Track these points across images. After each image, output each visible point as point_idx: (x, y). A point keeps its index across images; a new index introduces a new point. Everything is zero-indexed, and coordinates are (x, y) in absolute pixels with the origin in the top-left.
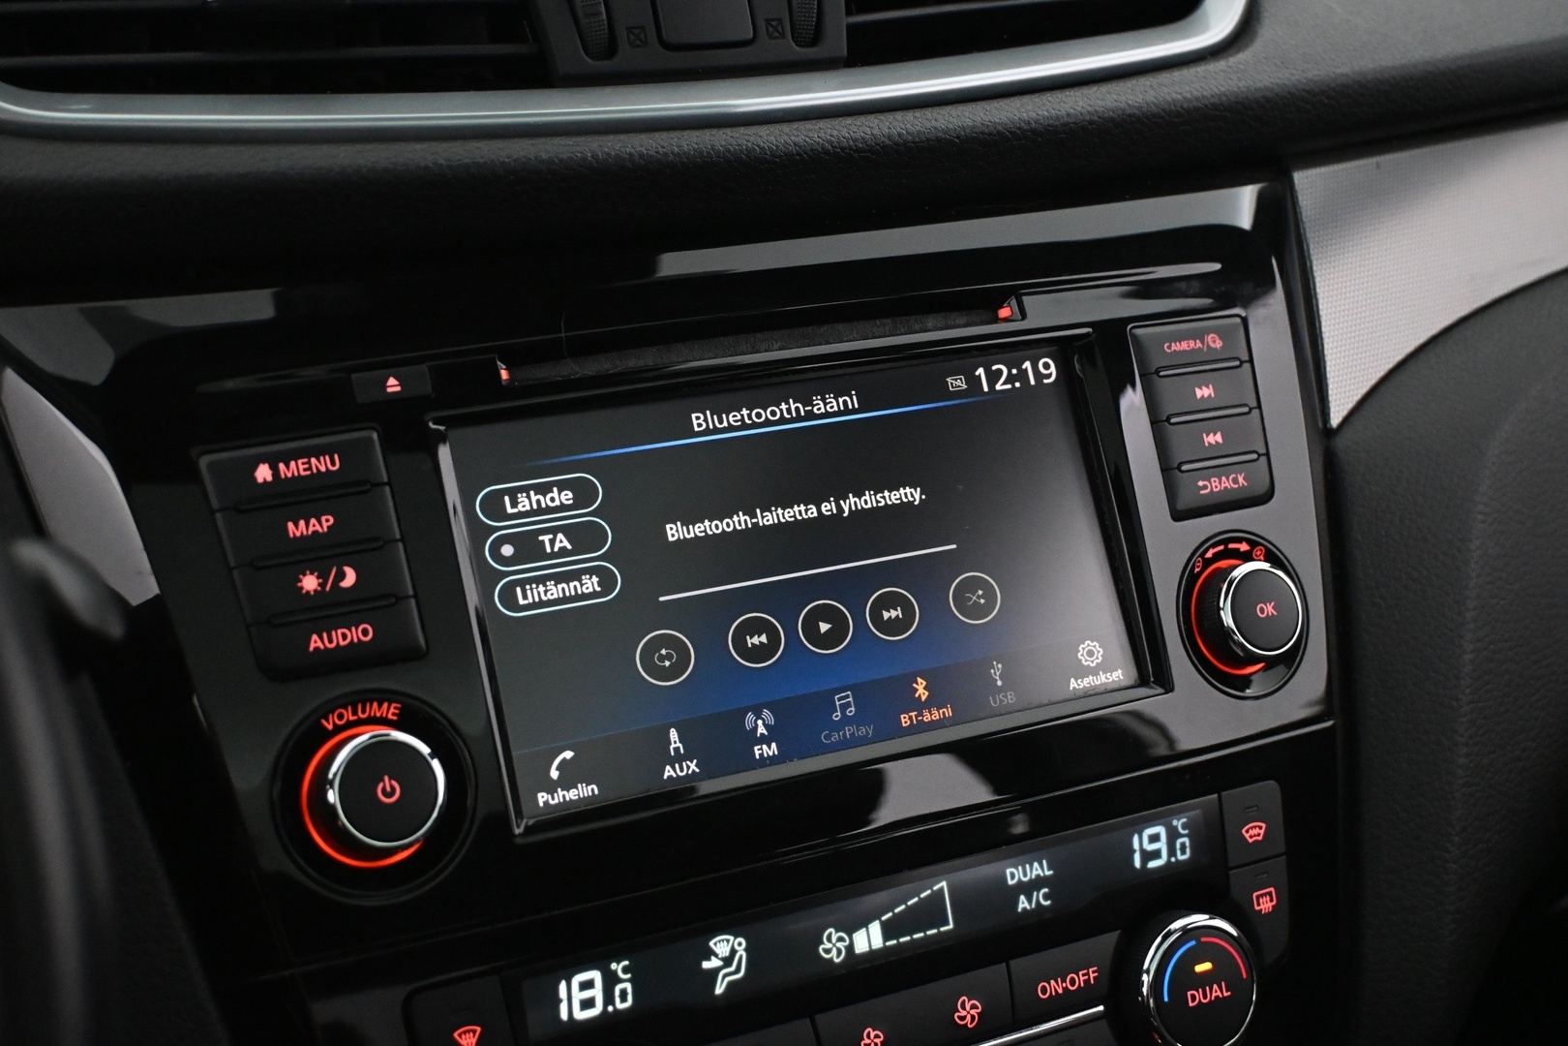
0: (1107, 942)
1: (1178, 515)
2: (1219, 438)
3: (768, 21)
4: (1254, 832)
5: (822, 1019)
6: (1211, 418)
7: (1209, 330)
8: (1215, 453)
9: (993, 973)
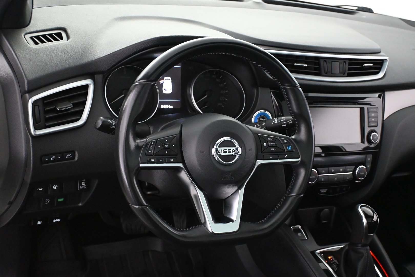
0: (354, 167)
1: (369, 127)
4: (369, 159)
5: (329, 168)
6: (373, 117)
7: (375, 109)
8: (373, 121)
9: (344, 167)
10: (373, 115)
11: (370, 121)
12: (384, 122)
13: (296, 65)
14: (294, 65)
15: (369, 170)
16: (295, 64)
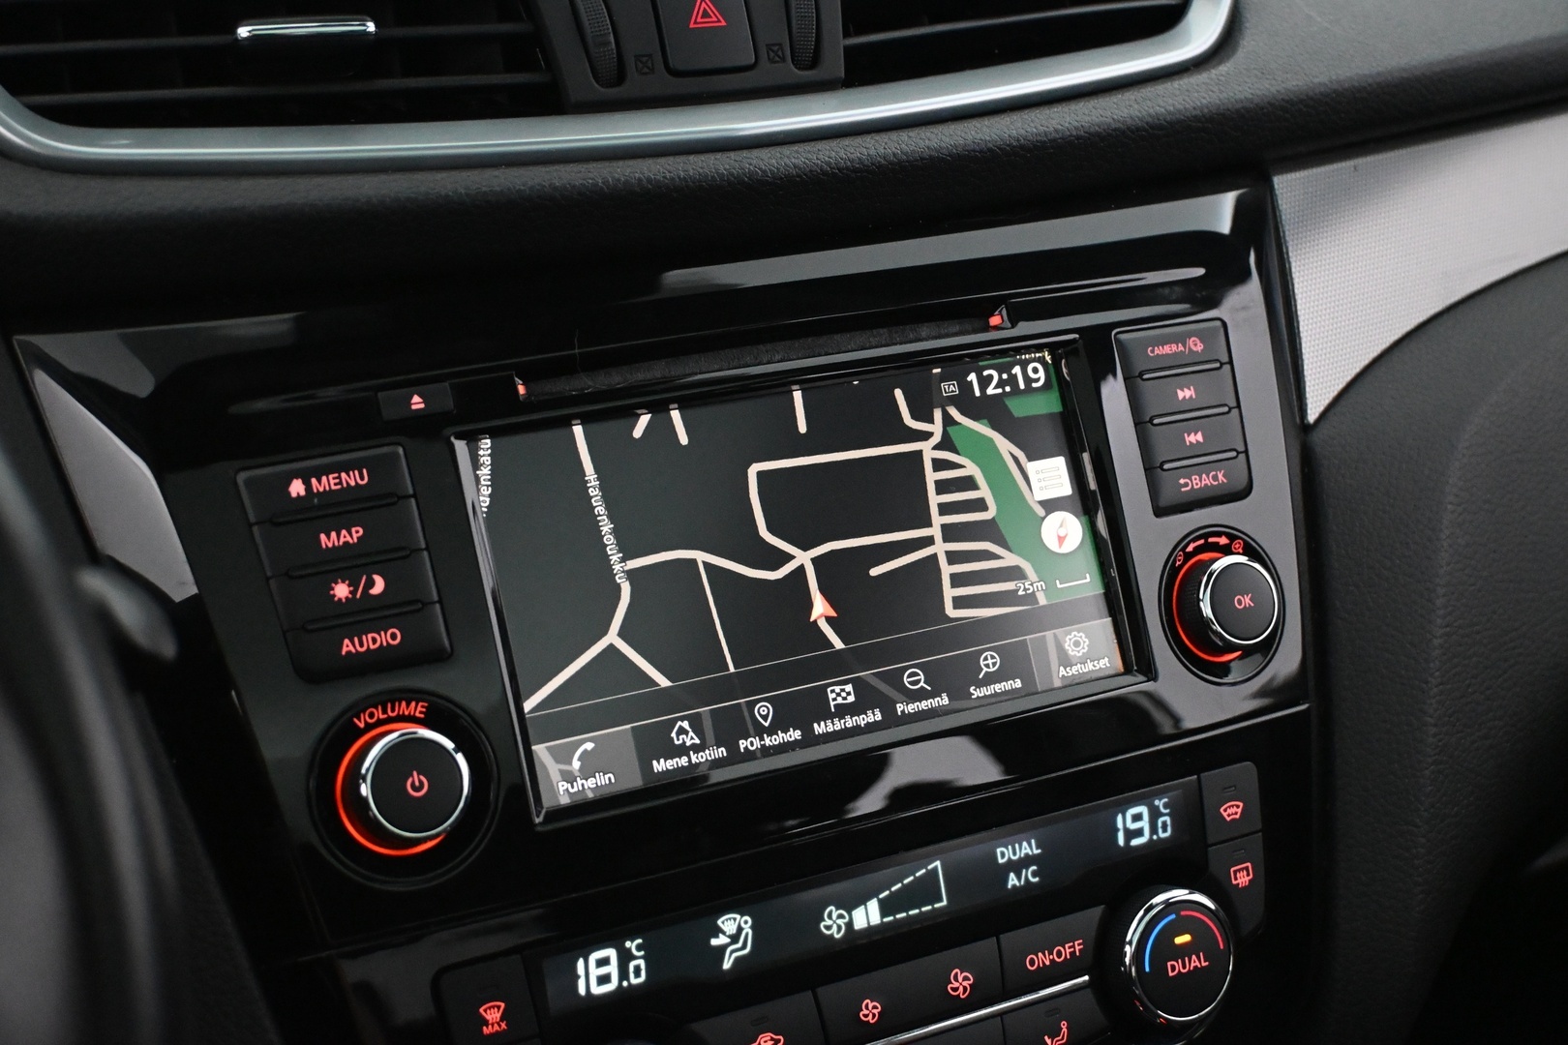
0: (1092, 916)
1: (1160, 511)
2: (1199, 437)
3: (769, 47)
4: (1232, 810)
5: (823, 991)
6: (1192, 418)
7: (1190, 335)
8: (1196, 452)
9: (986, 947)
10: (1185, 394)
11: (1162, 453)
12: (1317, 438)
13: (254, 39)
14: (237, 40)
15: (1252, 915)
16: (243, 32)
